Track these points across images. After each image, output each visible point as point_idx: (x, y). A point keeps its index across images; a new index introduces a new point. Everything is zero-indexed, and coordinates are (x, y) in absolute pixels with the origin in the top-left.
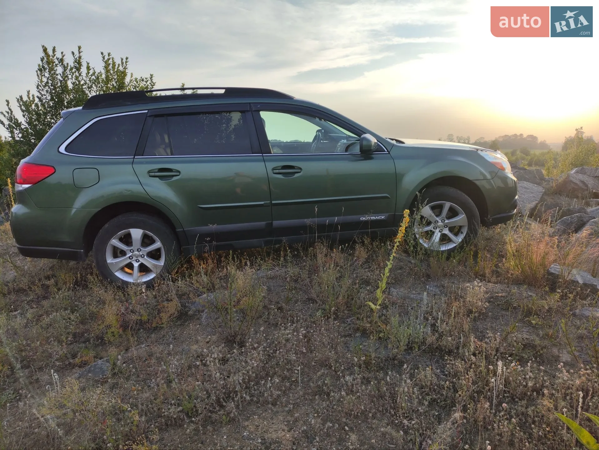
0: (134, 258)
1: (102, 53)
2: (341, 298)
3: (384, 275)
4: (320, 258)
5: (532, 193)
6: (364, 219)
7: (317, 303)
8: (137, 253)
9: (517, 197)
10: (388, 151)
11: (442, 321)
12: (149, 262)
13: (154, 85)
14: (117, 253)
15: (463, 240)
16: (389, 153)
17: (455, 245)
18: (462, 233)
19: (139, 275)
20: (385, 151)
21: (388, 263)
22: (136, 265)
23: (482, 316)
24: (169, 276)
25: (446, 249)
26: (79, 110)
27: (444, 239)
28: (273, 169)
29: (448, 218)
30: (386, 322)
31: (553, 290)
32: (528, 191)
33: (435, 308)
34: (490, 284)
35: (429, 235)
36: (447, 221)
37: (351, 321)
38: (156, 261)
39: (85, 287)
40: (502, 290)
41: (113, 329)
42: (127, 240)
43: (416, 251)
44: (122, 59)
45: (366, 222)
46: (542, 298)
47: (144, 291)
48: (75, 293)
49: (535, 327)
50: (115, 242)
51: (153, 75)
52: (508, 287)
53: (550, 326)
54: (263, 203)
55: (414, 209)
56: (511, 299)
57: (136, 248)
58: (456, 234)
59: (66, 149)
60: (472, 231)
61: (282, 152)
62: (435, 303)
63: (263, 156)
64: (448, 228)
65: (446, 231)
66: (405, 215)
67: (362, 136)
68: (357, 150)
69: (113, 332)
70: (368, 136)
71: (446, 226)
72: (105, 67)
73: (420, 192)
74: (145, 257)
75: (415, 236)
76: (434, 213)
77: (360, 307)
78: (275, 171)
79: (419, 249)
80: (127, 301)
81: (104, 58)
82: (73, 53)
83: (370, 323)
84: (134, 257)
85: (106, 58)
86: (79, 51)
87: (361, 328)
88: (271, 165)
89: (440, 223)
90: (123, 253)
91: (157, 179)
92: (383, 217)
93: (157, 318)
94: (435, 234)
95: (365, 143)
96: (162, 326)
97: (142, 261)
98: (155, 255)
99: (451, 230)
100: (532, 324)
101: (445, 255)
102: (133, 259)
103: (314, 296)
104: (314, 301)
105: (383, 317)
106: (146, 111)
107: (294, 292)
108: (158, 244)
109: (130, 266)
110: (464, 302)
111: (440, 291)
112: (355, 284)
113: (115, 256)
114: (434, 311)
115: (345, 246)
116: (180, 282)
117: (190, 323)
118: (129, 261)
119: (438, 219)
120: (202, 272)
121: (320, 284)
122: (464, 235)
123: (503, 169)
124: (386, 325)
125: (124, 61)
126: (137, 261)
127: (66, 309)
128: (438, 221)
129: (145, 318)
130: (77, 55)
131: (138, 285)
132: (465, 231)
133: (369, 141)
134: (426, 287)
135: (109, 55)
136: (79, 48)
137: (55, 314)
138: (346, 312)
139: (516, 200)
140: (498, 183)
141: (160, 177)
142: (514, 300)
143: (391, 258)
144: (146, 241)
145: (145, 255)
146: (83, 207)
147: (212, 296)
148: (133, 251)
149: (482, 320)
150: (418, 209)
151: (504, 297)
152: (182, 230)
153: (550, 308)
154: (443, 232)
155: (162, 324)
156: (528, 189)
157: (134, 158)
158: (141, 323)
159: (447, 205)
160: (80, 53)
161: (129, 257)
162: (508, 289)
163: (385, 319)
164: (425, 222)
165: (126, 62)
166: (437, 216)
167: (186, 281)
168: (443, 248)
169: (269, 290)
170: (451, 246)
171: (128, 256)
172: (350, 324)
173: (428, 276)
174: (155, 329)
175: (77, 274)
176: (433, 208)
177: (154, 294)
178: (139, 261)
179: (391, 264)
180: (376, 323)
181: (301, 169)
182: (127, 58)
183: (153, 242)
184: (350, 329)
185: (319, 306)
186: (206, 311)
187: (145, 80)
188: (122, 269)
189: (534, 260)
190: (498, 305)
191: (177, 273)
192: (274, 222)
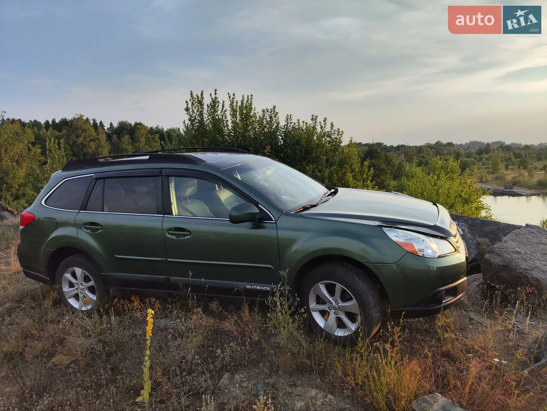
0: (80, 290)
1: (229, 94)
6: (250, 287)
8: (81, 286)
13: (277, 115)
16: (276, 223)
18: (356, 322)
20: (273, 220)
29: (342, 300)
42: (74, 275)
44: (248, 96)
50: (68, 275)
51: (275, 106)
54: (160, 259)
57: (80, 283)
58: (352, 321)
59: (45, 202)
64: (343, 312)
65: (342, 315)
71: (340, 309)
72: (231, 105)
74: (86, 291)
78: (170, 231)
81: (230, 97)
82: (211, 95)
85: (231, 98)
86: (215, 92)
89: (334, 305)
90: (73, 285)
92: (268, 288)
106: (94, 174)
119: (331, 299)
125: (250, 97)
130: (213, 97)
135: (234, 95)
136: (216, 90)
141: (90, 230)
145: (86, 289)
154: (338, 315)
157: (79, 212)
160: (215, 94)
165: (251, 98)
166: (331, 296)
168: (339, 334)
170: (346, 333)
171: (76, 288)
176: (327, 286)
181: (190, 231)
182: (252, 96)
183: (89, 280)
187: (269, 111)
192: (171, 277)
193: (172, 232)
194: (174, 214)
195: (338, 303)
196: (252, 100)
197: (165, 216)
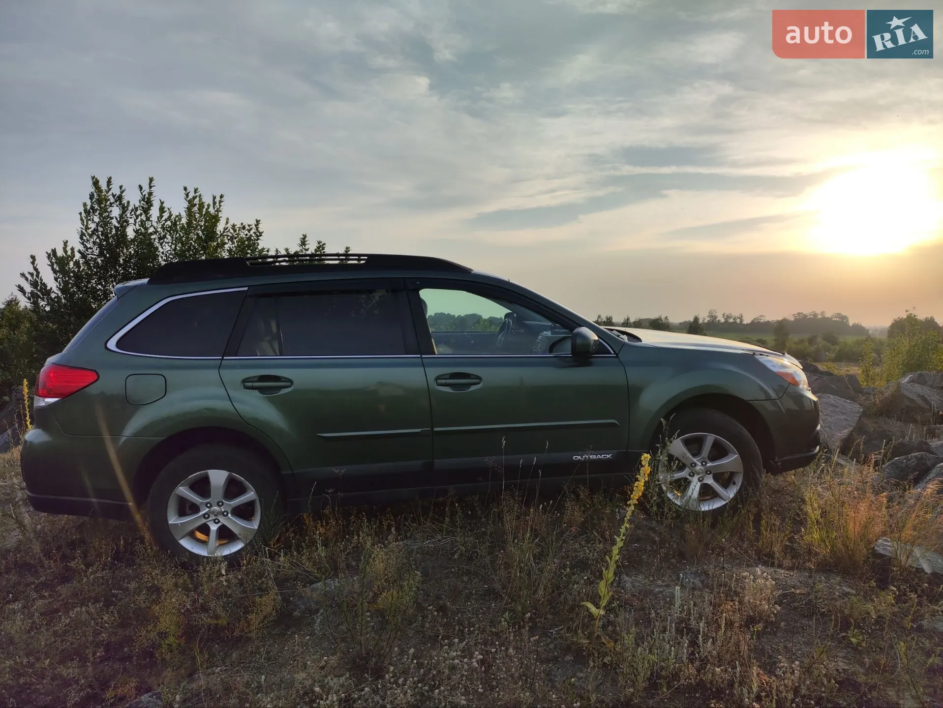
0: (212, 517)
1: (185, 189)
2: (541, 592)
3: (611, 558)
4: (509, 522)
5: (843, 414)
6: (579, 457)
7: (502, 598)
8: (216, 508)
9: (819, 427)
10: (615, 353)
11: (706, 638)
12: (235, 524)
13: (261, 236)
14: (186, 508)
15: (736, 495)
16: (617, 357)
17: (724, 503)
18: (734, 483)
19: (217, 544)
20: (611, 353)
21: (618, 539)
22: (214, 528)
23: (771, 627)
24: (264, 548)
25: (711, 508)
26: (142, 285)
27: (707, 493)
28: (437, 378)
29: (712, 458)
30: (615, 637)
31: (883, 584)
32: (837, 410)
33: (695, 612)
34: (782, 571)
35: (682, 485)
36: (709, 464)
37: (558, 633)
38: (245, 522)
39: (131, 563)
40: (801, 582)
41: (171, 639)
42: (202, 487)
43: (662, 513)
44: (214, 198)
45: (582, 463)
46: (867, 597)
47: (223, 572)
48: (114, 572)
49: (855, 649)
50: (183, 490)
51: (259, 221)
52: (810, 577)
53: (881, 649)
54: (418, 430)
55: (659, 445)
56: (816, 597)
57: (216, 501)
58: (726, 485)
59: (118, 344)
60: (750, 481)
61: (451, 352)
62: (695, 605)
63: (421, 358)
64: (711, 475)
65: (709, 480)
66: (643, 463)
67: (576, 331)
68: (566, 350)
69: (170, 645)
70: (585, 330)
71: (708, 472)
72: (188, 208)
73: (666, 417)
74: (229, 515)
75: (661, 489)
76: (690, 451)
77: (572, 609)
78: (439, 381)
79: (666, 510)
80: (195, 590)
81: (187, 195)
82: (141, 188)
83: (588, 638)
84: (211, 515)
85: (191, 195)
86: (150, 184)
87: (573, 647)
88: (433, 372)
89: (699, 467)
90: (195, 509)
91: (256, 393)
92: (608, 456)
93: (243, 622)
94: (692, 486)
95: (579, 341)
96: (249, 635)
97: (223, 520)
98: (244, 512)
99: (716, 478)
100: (851, 643)
101: (709, 520)
102: (210, 519)
103: (498, 586)
104: (497, 596)
105: (610, 628)
106: (246, 289)
107: (465, 579)
108: (251, 495)
109: (205, 529)
110: (741, 602)
111: (702, 582)
112: (565, 568)
113: (182, 513)
114: (692, 618)
115: (548, 504)
116: (282, 559)
117: (294, 633)
118: (204, 521)
119: (695, 460)
120: (319, 542)
121: (508, 566)
122: (738, 488)
123: (796, 384)
124: (616, 641)
125: (217, 200)
126: (216, 521)
127: (96, 600)
128: (696, 464)
129: (223, 622)
130: (146, 193)
131: (215, 561)
132: (739, 480)
133: (585, 337)
134: (678, 578)
135: (196, 191)
136: (151, 180)
137: (79, 609)
138: (550, 617)
139: (818, 432)
140: (788, 404)
141: (261, 390)
142: (821, 600)
143: (623, 530)
144: (233, 489)
145: (229, 512)
146: (137, 434)
147: (334, 584)
148: (211, 506)
149: (770, 634)
150: (664, 446)
151: (804, 594)
152: (291, 472)
153: (879, 617)
154: (705, 482)
155: (250, 632)
156: (837, 407)
157: (222, 359)
158: (217, 630)
159: (710, 438)
160: (151, 187)
161: (204, 515)
162: (810, 581)
163: (614, 631)
164: (675, 467)
165: (220, 202)
166: (694, 455)
167: (292, 556)
168: (705, 507)
169: (425, 574)
170: (717, 504)
171: (201, 513)
172: (555, 639)
173: (682, 555)
174: (239, 639)
175: (120, 540)
176: (686, 443)
177: (240, 577)
178: (219, 521)
179: (622, 540)
180: (599, 637)
181: (479, 378)
182: (222, 197)
183: (243, 491)
184: (555, 648)
185: (507, 604)
186: (322, 611)
187: (247, 227)
188: (191, 535)
189: (851, 534)
190: (795, 608)
191: (278, 541)
192: (435, 461)
193: (444, 381)
194: (436, 353)
195: (706, 463)
196: (221, 204)
197: (423, 356)
